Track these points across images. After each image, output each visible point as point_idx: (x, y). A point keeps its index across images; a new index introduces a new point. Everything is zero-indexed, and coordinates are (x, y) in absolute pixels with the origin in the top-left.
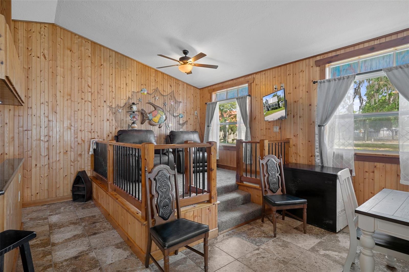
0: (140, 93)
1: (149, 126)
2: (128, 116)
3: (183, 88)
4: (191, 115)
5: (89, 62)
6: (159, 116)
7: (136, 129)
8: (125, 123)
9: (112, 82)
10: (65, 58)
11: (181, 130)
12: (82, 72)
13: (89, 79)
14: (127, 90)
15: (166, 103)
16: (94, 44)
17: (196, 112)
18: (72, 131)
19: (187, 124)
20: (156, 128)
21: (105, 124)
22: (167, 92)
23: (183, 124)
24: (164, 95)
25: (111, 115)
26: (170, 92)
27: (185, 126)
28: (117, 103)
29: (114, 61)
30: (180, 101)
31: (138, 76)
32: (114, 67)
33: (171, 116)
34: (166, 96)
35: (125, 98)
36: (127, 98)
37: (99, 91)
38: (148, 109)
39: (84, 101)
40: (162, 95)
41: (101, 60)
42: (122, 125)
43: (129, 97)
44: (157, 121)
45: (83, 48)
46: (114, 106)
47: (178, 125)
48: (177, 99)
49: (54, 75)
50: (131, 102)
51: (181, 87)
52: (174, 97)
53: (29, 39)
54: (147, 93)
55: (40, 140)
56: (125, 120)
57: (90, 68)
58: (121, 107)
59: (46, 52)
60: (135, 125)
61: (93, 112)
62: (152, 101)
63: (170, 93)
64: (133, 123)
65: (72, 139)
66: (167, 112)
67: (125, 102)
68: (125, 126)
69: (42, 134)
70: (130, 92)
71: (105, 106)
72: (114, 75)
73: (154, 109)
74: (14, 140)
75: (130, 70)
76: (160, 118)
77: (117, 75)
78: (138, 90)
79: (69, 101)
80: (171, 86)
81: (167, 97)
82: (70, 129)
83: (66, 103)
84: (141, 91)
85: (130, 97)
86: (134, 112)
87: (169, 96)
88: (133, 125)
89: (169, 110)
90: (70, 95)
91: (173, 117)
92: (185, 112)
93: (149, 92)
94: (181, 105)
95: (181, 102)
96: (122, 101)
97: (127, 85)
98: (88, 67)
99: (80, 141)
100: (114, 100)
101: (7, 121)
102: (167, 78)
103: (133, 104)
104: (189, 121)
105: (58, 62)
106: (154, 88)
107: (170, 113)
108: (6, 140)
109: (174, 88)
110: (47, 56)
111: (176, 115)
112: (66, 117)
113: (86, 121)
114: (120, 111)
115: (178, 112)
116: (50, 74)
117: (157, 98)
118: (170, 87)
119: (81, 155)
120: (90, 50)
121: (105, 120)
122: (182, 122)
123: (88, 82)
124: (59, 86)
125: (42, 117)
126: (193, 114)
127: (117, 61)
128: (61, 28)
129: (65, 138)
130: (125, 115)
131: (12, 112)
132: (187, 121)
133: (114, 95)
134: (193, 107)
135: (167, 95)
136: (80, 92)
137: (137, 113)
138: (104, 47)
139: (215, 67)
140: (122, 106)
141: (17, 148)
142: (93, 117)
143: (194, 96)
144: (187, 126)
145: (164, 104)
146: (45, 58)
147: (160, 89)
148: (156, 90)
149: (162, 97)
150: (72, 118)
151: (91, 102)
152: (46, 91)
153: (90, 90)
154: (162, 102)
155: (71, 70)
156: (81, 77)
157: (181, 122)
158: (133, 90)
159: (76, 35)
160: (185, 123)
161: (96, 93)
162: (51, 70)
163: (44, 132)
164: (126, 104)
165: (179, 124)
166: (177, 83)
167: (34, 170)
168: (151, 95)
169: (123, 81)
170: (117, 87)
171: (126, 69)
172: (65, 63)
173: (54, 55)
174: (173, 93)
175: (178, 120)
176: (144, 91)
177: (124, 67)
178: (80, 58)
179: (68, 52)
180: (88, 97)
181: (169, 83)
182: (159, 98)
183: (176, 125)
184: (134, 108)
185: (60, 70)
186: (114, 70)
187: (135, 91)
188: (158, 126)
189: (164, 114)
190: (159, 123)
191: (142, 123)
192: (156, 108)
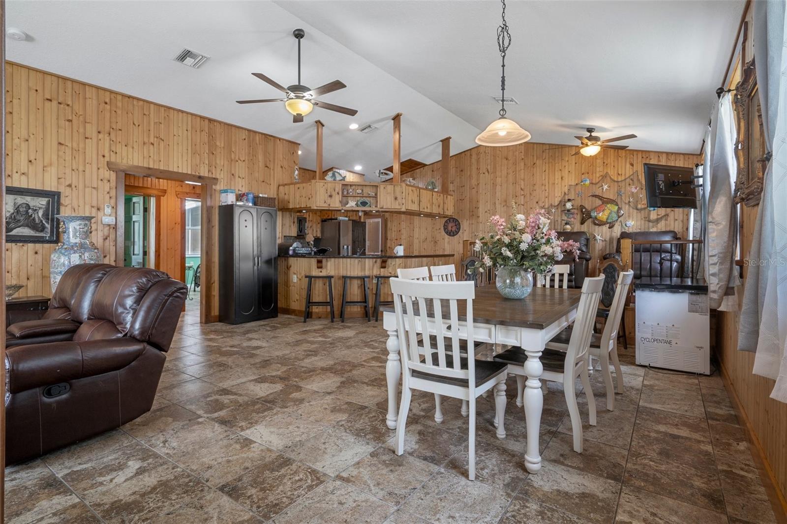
0: (579, 187)
1: (593, 226)
2: (562, 215)
5: (522, 164)
6: (607, 212)
7: (569, 231)
8: (560, 224)
9: (545, 179)
10: (503, 168)
11: (654, 230)
12: (516, 177)
13: (523, 183)
14: (563, 184)
15: (623, 192)
19: (666, 220)
20: (605, 228)
22: (625, 175)
23: (657, 221)
24: (619, 180)
26: (631, 173)
27: (663, 223)
28: (550, 203)
29: (547, 155)
31: (577, 164)
32: (547, 162)
33: (631, 209)
34: (621, 181)
35: (560, 195)
36: (563, 195)
37: (532, 193)
38: (591, 204)
40: (614, 181)
41: (533, 158)
42: (556, 227)
43: (565, 193)
44: (605, 220)
46: (546, 207)
47: (646, 222)
48: (643, 182)
49: (494, 185)
50: (567, 198)
52: (639, 180)
53: (478, 161)
54: (592, 183)
56: (559, 221)
57: (523, 171)
58: (555, 206)
59: (489, 167)
60: (568, 227)
62: (598, 192)
63: (629, 177)
64: (566, 224)
66: (623, 205)
67: (560, 199)
68: (559, 228)
70: (567, 187)
71: (537, 208)
72: (547, 171)
75: (567, 159)
76: (610, 213)
77: (550, 171)
78: (577, 182)
79: (505, 207)
80: (632, 165)
81: (623, 183)
84: (582, 182)
85: (567, 193)
86: (568, 211)
87: (628, 180)
88: (566, 227)
89: (627, 202)
90: (506, 201)
91: (635, 211)
93: (594, 182)
96: (556, 199)
97: (564, 178)
98: (521, 170)
100: (547, 199)
101: (465, 228)
102: (624, 154)
103: (569, 200)
104: (671, 215)
105: (497, 173)
106: (601, 174)
107: (629, 205)
109: (638, 167)
110: (489, 170)
111: (643, 207)
114: (553, 210)
116: (492, 185)
117: (606, 187)
118: (631, 167)
122: (655, 218)
123: (521, 185)
124: (498, 194)
127: (550, 154)
130: (560, 215)
131: (468, 222)
132: (666, 215)
133: (547, 194)
135: (625, 179)
136: (514, 196)
137: (574, 211)
140: (556, 204)
145: (619, 194)
146: (488, 172)
147: (612, 173)
148: (604, 177)
149: (616, 183)
151: (523, 205)
152: (489, 202)
153: (522, 193)
154: (616, 190)
155: (507, 177)
156: (515, 183)
157: (653, 217)
158: (570, 183)
160: (661, 218)
161: (528, 195)
162: (492, 182)
164: (560, 201)
165: (649, 221)
166: (643, 156)
168: (596, 184)
169: (558, 175)
170: (550, 183)
171: (562, 160)
172: (503, 172)
173: (495, 167)
174: (635, 175)
175: (646, 216)
176: (586, 181)
177: (560, 157)
178: (515, 164)
179: (505, 161)
180: (522, 200)
181: (628, 160)
182: (609, 187)
183: (643, 222)
184: (569, 205)
185: (499, 180)
186: (547, 165)
187: (573, 184)
188: (608, 225)
189: (616, 208)
190: (609, 221)
191: (582, 223)
192: (606, 201)
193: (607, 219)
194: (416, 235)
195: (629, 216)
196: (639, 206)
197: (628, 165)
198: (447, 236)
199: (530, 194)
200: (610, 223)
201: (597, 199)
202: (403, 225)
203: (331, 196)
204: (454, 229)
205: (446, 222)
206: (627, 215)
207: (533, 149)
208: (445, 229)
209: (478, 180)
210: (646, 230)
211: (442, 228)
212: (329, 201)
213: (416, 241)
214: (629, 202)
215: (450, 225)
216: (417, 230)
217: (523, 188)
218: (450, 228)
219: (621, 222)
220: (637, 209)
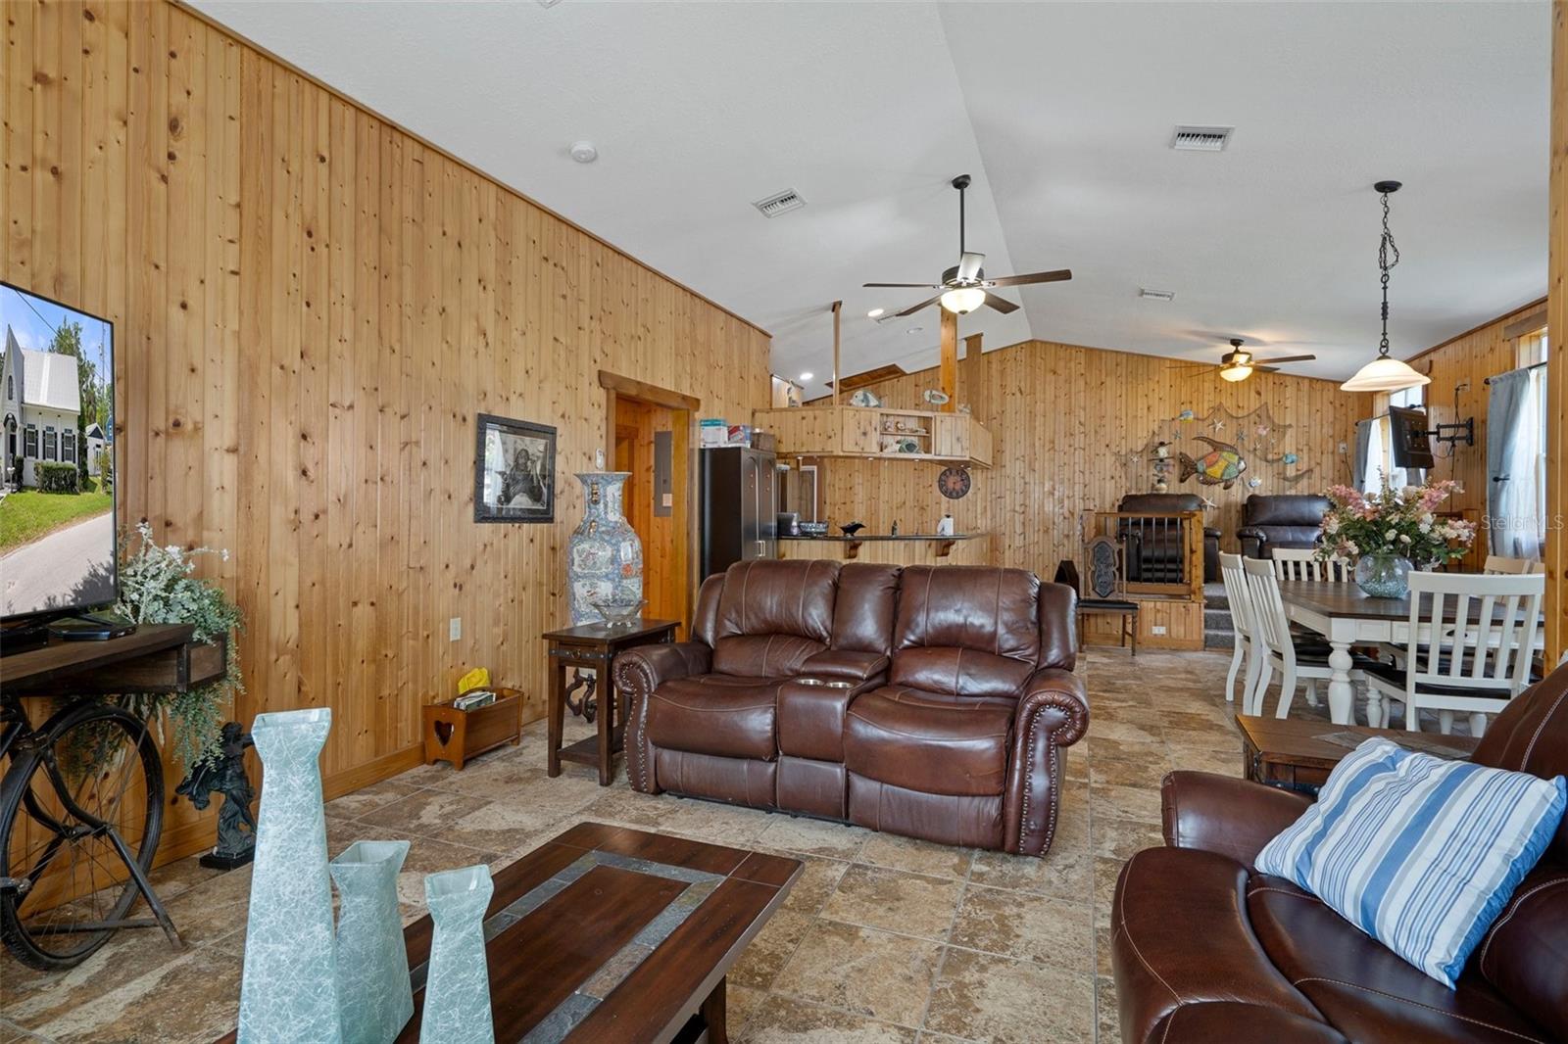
0: (1177, 423)
2: (1152, 468)
3: (1299, 390)
4: (1324, 456)
5: (1082, 383)
6: (1222, 464)
7: (1164, 492)
8: (1145, 481)
9: (1120, 409)
10: (1047, 387)
11: (1293, 492)
12: (1070, 403)
13: (1082, 413)
14: (1151, 418)
15: (1245, 432)
16: (1089, 351)
17: (1342, 445)
18: (1056, 497)
19: (1310, 478)
20: (1219, 489)
21: (1108, 485)
22: (1248, 408)
23: (1297, 478)
24: (1240, 416)
25: (1119, 468)
26: (1258, 406)
27: (1305, 482)
28: (1129, 447)
29: (1124, 371)
30: (1287, 423)
31: (1173, 387)
32: (1124, 381)
33: (1258, 461)
34: (1243, 417)
35: (1145, 434)
36: (1151, 433)
37: (1098, 429)
38: (1195, 451)
39: (1072, 449)
40: (1232, 417)
41: (1101, 375)
42: (1139, 486)
43: (1153, 432)
44: (1218, 475)
45: (1073, 364)
46: (1123, 453)
47: (1281, 481)
48: (1276, 421)
49: (1032, 415)
50: (1157, 440)
51: (1290, 391)
52: (1269, 417)
53: (1002, 372)
54: (1196, 418)
55: (1015, 511)
56: (1145, 476)
57: (1082, 394)
58: (1137, 453)
59: (1023, 384)
60: (1163, 485)
61: (1087, 466)
62: (1207, 432)
63: (1256, 410)
64: (1159, 481)
65: (1056, 509)
66: (1246, 453)
67: (1145, 442)
68: (1144, 487)
69: (1017, 503)
70: (1157, 422)
71: (1108, 454)
72: (1124, 396)
73: (1211, 449)
74: (986, 511)
75: (1157, 379)
76: (1227, 467)
77: (1129, 396)
78: (1173, 416)
79: (1052, 452)
80: (1259, 393)
81: (1246, 420)
82: (1053, 494)
83: (1047, 455)
84: (1181, 415)
85: (1156, 432)
86: (1161, 460)
87: (1253, 416)
88: (1158, 486)
89: (1251, 449)
90: (1054, 442)
91: (1264, 463)
92: (1306, 449)
93: (1200, 416)
94: (1290, 432)
95: (1290, 426)
96: (1140, 441)
97: (1151, 409)
98: (1080, 392)
99: (1067, 514)
100: (1123, 441)
101: (980, 486)
103: (1162, 444)
104: (1317, 470)
105: (1038, 395)
106: (1212, 405)
107: (1255, 455)
108: (979, 511)
109: (1268, 397)
110: (1023, 390)
111: (1276, 457)
112: (1046, 477)
113: (1077, 480)
114: (1135, 459)
115: (1281, 451)
116: (1028, 415)
117: (1219, 425)
118: (1257, 395)
119: (1068, 536)
120: (1083, 362)
121: (1108, 478)
122: (1294, 474)
123: (1079, 416)
124: (1039, 430)
125: (1017, 478)
126: (1333, 453)
127: (1129, 370)
128: (1042, 342)
129: (1046, 509)
130: (1145, 467)
131: (984, 475)
132: (1310, 471)
133: (1124, 433)
134: (1331, 433)
135: (1249, 415)
136: (1068, 434)
137: (1171, 461)
138: (1106, 351)
139: (1312, 357)
140: (1140, 449)
141: (989, 522)
142: (1087, 473)
143: (1338, 406)
144: (1312, 481)
145: (1240, 437)
146: (1021, 392)
148: (1217, 409)
149: (1234, 420)
150: (1056, 478)
151: (1084, 450)
152: (1023, 441)
153: (1082, 429)
154: (1235, 430)
155: (1054, 402)
156: (1069, 413)
157: (1291, 472)
158: (1162, 417)
159: (1062, 345)
160: (1302, 475)
161: (1093, 433)
162: (1028, 409)
163: (1019, 499)
164: (1147, 445)
165: (1285, 479)
166: (1276, 381)
167: (1007, 553)
168: (1203, 420)
169: (1142, 404)
170: (1130, 416)
171: (1149, 379)
172: (1048, 393)
173: (1033, 386)
174: (1264, 408)
175: (1281, 471)
176: (1188, 414)
177: (1145, 376)
178: (1068, 381)
179: (1050, 377)
180: (1079, 441)
181: (1253, 387)
182: (1224, 425)
183: (1276, 480)
184: (1163, 452)
185: (1040, 407)
186: (1124, 387)
187: (1167, 418)
188: (1222, 485)
189: (1237, 457)
190: (1225, 478)
191: (1182, 481)
192: (1218, 447)
193: (1222, 475)
194: (884, 496)
195: (1255, 471)
196: (1270, 457)
197: (1253, 394)
198: (944, 499)
199: (1096, 432)
200: (1227, 481)
201: (1205, 444)
202: (858, 479)
203: (865, 434)
204: (958, 487)
205: (944, 473)
206: (1252, 469)
207: (1101, 359)
208: (940, 487)
209: (1003, 404)
210: (1281, 494)
211: (936, 486)
212: (862, 441)
213: (883, 507)
214: (1255, 449)
215: (953, 481)
216: (885, 487)
217: (1082, 420)
218: (950, 485)
219: (1242, 479)
220: (1267, 461)
